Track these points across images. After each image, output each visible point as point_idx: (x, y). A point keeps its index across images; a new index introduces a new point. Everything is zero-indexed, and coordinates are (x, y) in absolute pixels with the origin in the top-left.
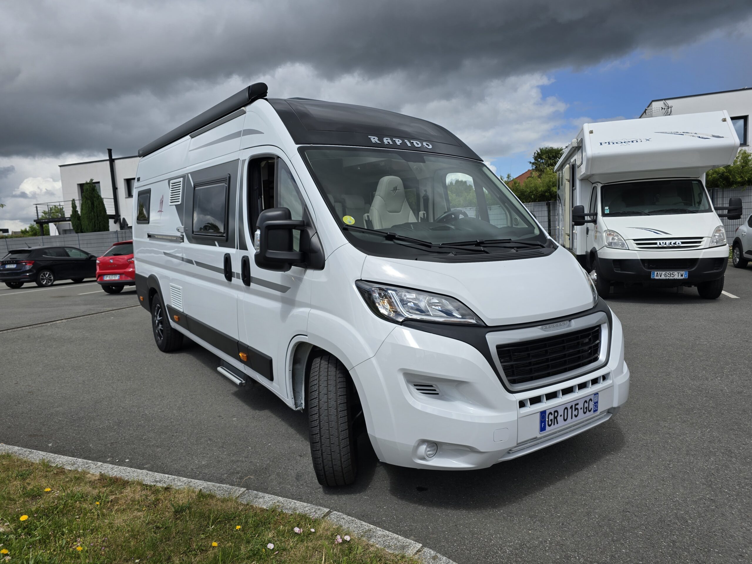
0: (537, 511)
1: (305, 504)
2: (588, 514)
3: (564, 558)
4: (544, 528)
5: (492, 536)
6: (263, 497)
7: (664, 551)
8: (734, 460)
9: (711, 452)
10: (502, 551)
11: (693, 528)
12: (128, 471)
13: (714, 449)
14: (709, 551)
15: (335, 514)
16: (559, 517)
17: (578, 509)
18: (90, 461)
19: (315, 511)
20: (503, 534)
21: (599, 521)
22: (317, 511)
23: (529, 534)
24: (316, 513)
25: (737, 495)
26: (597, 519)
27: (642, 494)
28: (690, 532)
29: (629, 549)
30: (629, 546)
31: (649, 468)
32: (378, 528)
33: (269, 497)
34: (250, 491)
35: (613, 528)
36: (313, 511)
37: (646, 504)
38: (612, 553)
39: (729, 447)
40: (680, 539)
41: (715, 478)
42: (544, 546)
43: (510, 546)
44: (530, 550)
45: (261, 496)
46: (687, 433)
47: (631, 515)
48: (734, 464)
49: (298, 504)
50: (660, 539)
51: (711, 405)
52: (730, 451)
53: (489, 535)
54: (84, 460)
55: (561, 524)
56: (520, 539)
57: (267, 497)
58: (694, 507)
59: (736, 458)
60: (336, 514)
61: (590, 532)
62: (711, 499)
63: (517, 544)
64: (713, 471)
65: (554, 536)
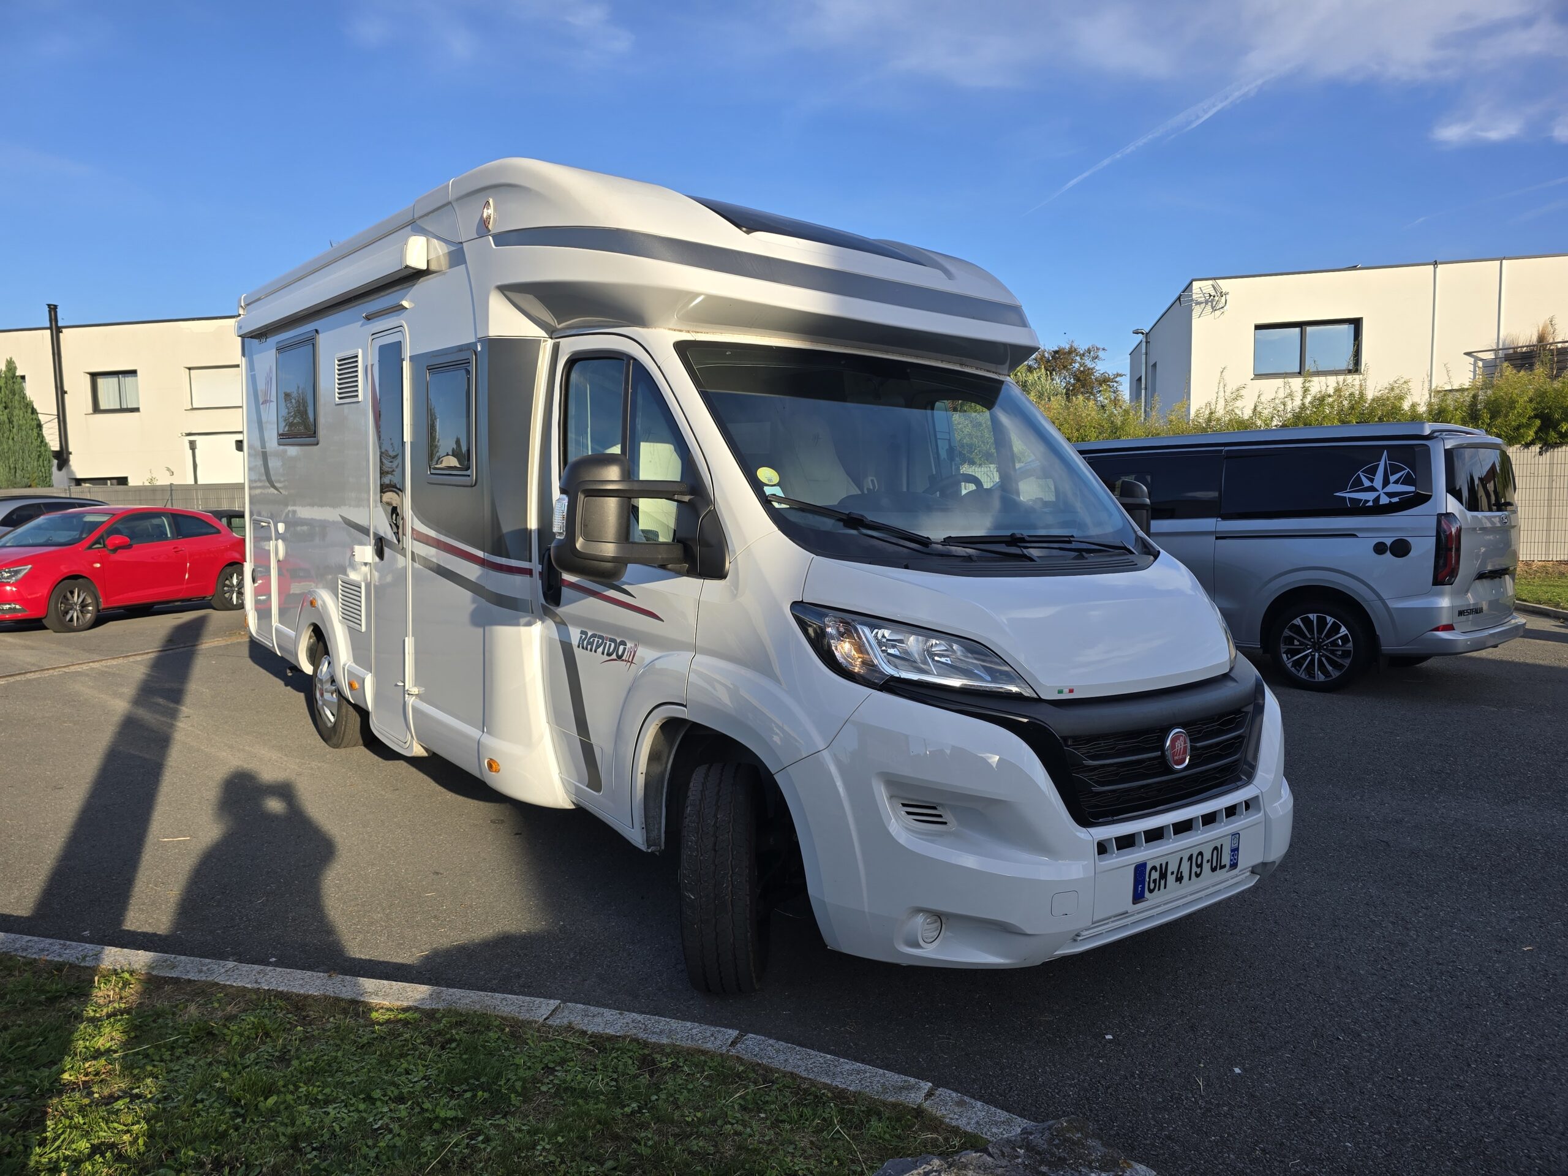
0: (1103, 1026)
1: (689, 1024)
2: (1193, 1028)
3: (1172, 1101)
4: (1124, 1054)
5: (1038, 1071)
6: (602, 1015)
7: (1334, 1083)
8: (1412, 933)
9: (1373, 921)
10: (1061, 1094)
11: (1371, 1045)
12: (299, 976)
13: (1376, 917)
14: (1405, 1080)
15: (752, 1040)
16: (1144, 1035)
17: (1174, 1021)
18: (208, 961)
19: (712, 1035)
20: (1055, 1066)
21: (1213, 1039)
22: (715, 1035)
23: (1101, 1065)
24: (715, 1038)
25: (1431, 990)
26: (1210, 1035)
27: (1274, 992)
28: (1369, 1052)
29: (1276, 1083)
30: (1273, 1076)
31: (1275, 949)
32: (842, 1060)
33: (612, 1015)
34: (569, 1004)
35: (1240, 1050)
36: (708, 1034)
37: (1286, 1010)
38: (1249, 1089)
39: (1401, 914)
40: (1355, 1063)
41: (1389, 964)
42: (1130, 1083)
43: (1074, 1086)
44: (1110, 1091)
45: (596, 1013)
46: (1325, 891)
47: (1266, 1028)
48: (1415, 940)
49: (674, 1024)
50: (1321, 1065)
51: (1354, 844)
52: (1403, 919)
53: (1030, 1068)
54: (192, 958)
55: (1150, 1046)
56: (1086, 1073)
57: (609, 1014)
58: (1365, 1012)
59: (1417, 931)
60: (755, 1039)
61: (1204, 1057)
62: (1391, 998)
63: (1083, 1081)
64: (1383, 953)
65: (1144, 1067)
